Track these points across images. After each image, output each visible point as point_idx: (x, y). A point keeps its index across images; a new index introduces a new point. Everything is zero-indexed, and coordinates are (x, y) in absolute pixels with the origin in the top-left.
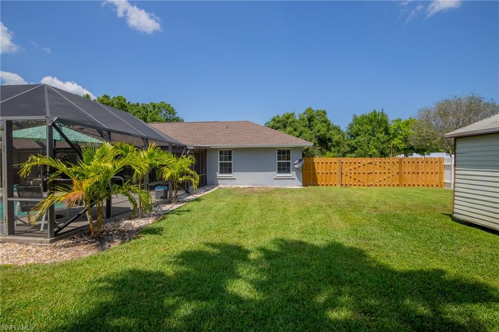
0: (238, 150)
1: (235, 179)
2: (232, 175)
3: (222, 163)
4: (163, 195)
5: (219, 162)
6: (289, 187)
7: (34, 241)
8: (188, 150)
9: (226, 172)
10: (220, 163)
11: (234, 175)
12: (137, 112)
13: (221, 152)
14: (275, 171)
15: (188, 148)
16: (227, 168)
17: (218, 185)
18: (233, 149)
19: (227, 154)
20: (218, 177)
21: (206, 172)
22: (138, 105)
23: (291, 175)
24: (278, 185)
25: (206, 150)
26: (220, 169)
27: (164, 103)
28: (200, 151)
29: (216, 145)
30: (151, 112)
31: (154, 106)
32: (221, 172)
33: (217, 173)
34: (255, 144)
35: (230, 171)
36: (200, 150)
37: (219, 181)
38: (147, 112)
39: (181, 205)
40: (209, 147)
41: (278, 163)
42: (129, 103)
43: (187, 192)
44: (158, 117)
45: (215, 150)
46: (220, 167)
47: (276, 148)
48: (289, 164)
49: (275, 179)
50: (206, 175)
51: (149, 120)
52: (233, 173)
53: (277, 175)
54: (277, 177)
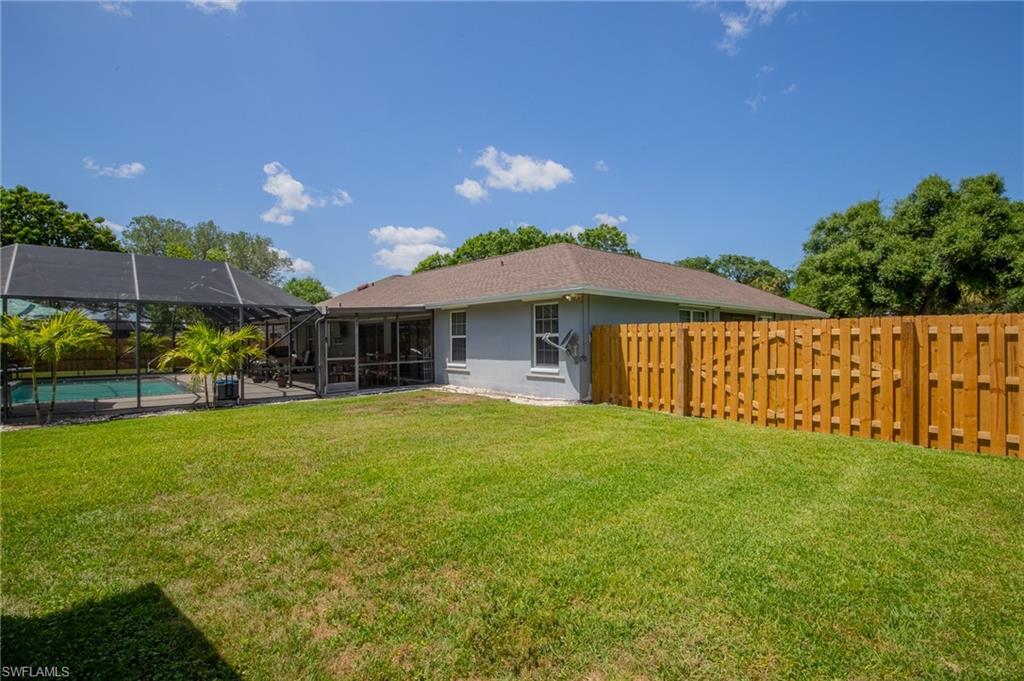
0: (474, 310)
1: (468, 373)
2: (466, 365)
5: (451, 337)
9: (458, 359)
10: (453, 339)
13: (454, 318)
14: (533, 359)
16: (461, 350)
17: (448, 384)
18: (468, 308)
20: (448, 369)
21: (433, 357)
23: (558, 371)
24: (533, 393)
25: (433, 313)
32: (455, 359)
33: (447, 360)
35: (463, 356)
37: (448, 375)
41: (537, 339)
45: (445, 312)
46: (453, 347)
47: (532, 303)
49: (529, 378)
50: (433, 364)
52: (467, 360)
53: (533, 369)
54: (533, 372)
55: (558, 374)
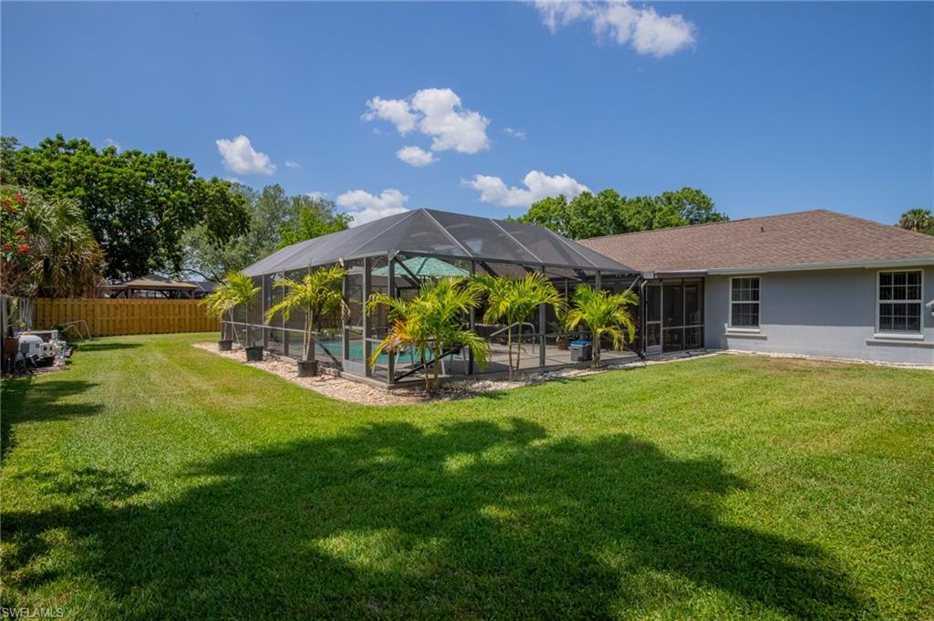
0: (773, 276)
1: (765, 338)
2: (758, 330)
3: (739, 304)
4: (581, 355)
5: (731, 302)
6: (908, 366)
7: (378, 385)
8: (644, 280)
9: (745, 324)
10: (733, 305)
11: (763, 329)
12: (634, 214)
13: (736, 283)
14: (874, 325)
15: (645, 277)
16: (748, 316)
17: (727, 348)
18: (761, 274)
19: (749, 286)
20: (727, 334)
21: (702, 322)
22: (639, 200)
23: (921, 336)
24: (878, 358)
25: (703, 278)
26: (733, 315)
27: (688, 189)
28: (683, 281)
29: (721, 268)
30: (661, 210)
31: (669, 199)
32: (735, 323)
33: (726, 325)
34: (812, 261)
35: (755, 322)
36: (682, 279)
37: (728, 340)
38: (654, 212)
39: (592, 373)
40: (706, 273)
41: (881, 305)
42: (624, 200)
43: (639, 355)
44: (674, 218)
45: (725, 277)
46: (733, 312)
47: (874, 270)
48: (915, 309)
49: (869, 343)
50: (702, 328)
51: (657, 225)
52: (761, 326)
53: (876, 335)
54: (876, 338)
55: (922, 340)
